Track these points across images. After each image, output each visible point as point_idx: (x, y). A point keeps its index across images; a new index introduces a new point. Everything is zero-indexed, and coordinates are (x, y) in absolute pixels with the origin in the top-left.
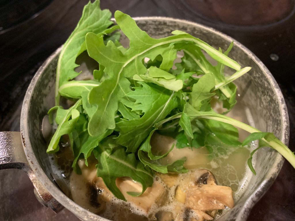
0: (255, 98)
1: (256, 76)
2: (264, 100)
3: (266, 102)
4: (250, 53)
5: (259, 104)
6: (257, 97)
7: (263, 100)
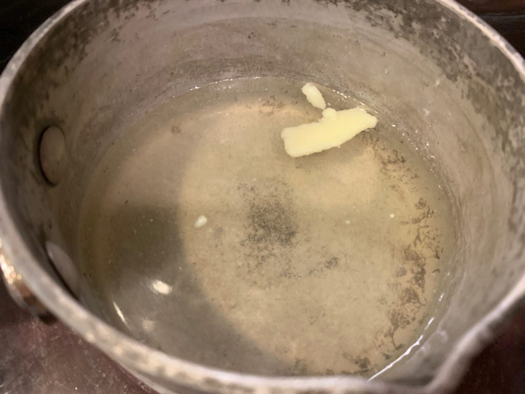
0: (494, 134)
1: (503, 86)
2: (514, 136)
3: (518, 141)
4: (494, 35)
5: (500, 145)
6: (499, 131)
7: (511, 137)
